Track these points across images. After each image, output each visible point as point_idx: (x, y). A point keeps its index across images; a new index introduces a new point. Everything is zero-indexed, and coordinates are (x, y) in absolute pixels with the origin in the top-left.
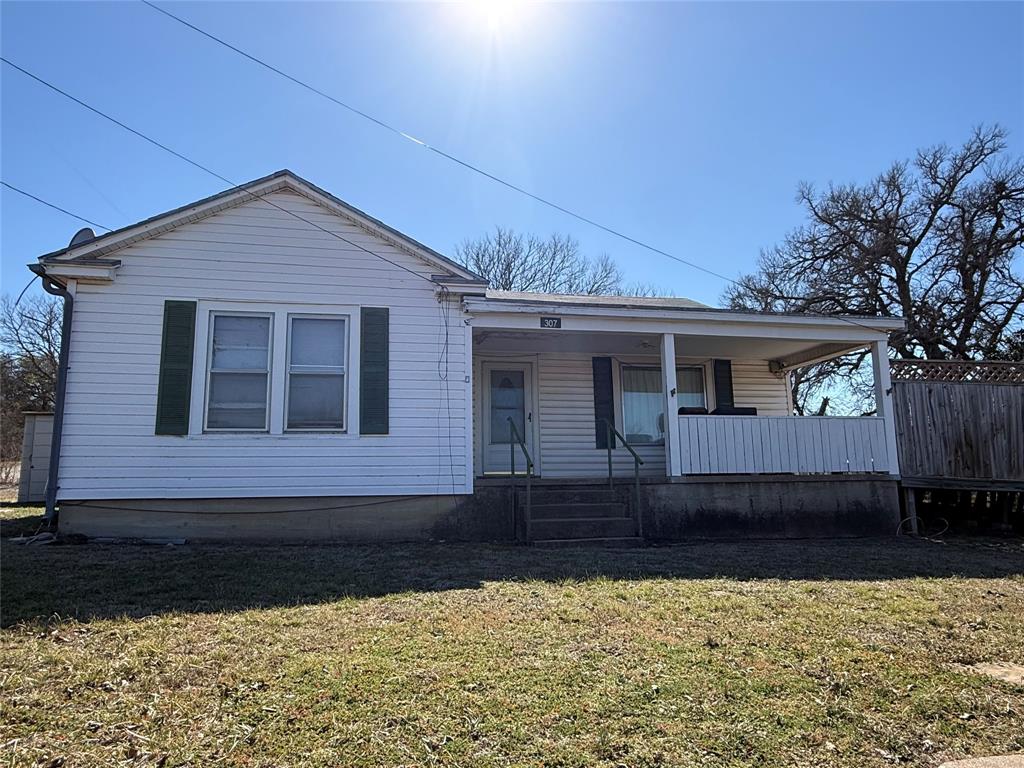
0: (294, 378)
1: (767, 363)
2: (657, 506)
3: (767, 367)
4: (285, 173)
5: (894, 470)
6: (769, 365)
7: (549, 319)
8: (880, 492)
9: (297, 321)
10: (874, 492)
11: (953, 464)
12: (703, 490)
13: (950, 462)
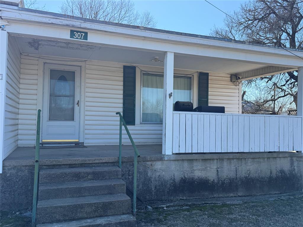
1: (229, 76)
2: (154, 176)
3: (229, 79)
6: (231, 77)
7: (77, 32)
8: (296, 164)
12: (186, 164)
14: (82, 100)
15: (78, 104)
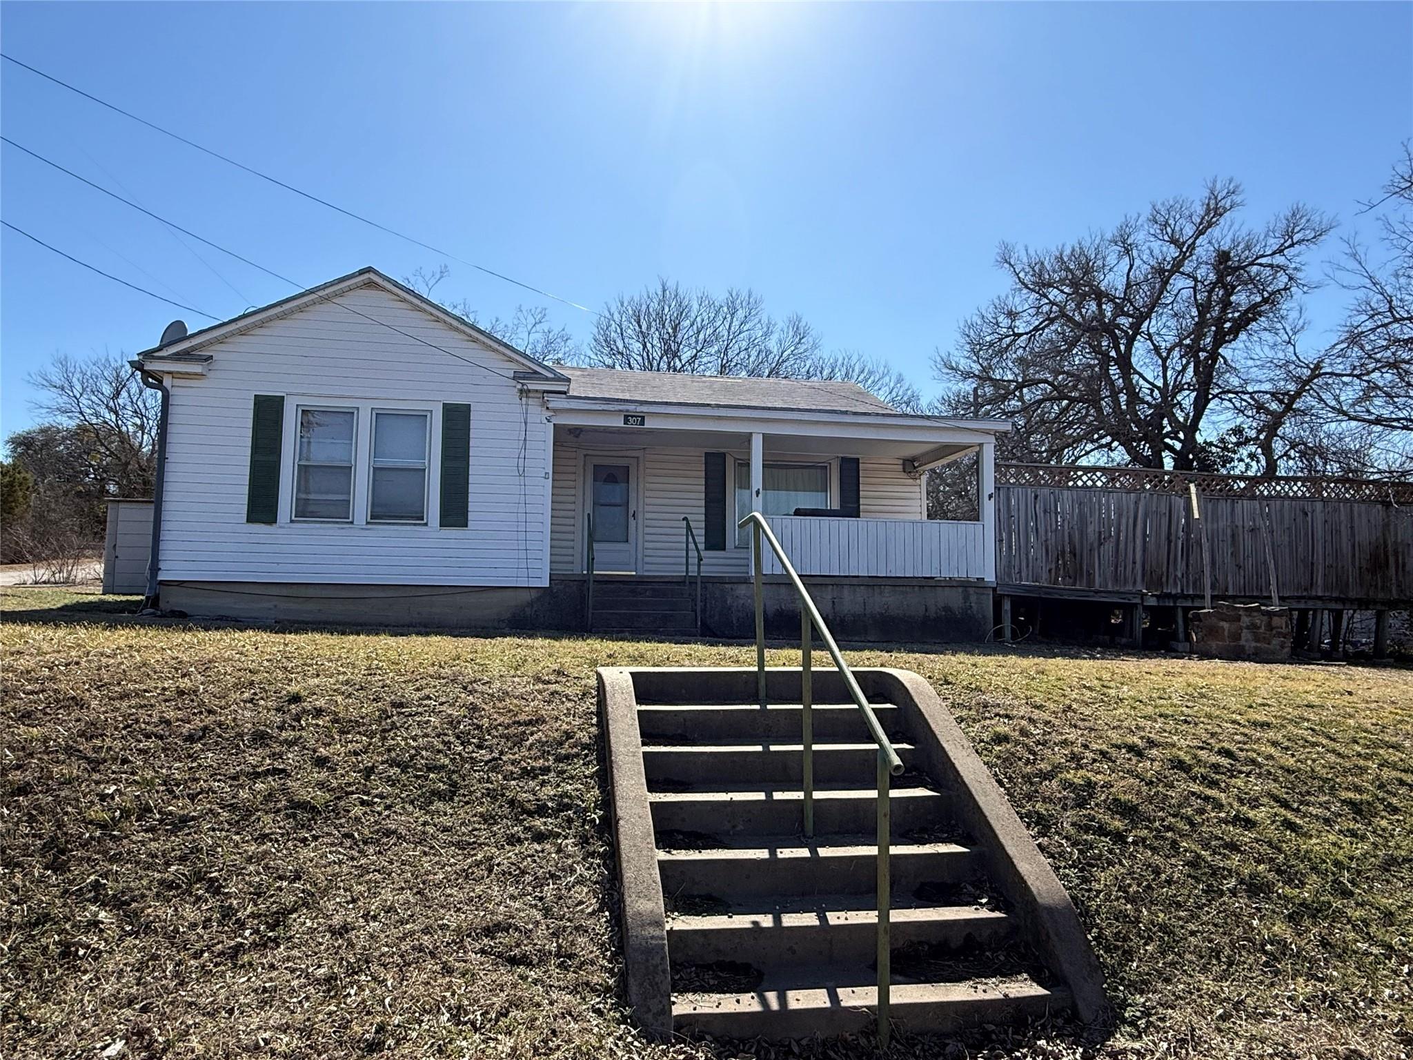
0: (378, 472)
1: (901, 462)
2: (735, 604)
3: (901, 467)
4: (369, 270)
5: (990, 577)
6: (904, 465)
7: (632, 416)
8: (973, 598)
9: (380, 416)
10: (966, 598)
11: (1053, 571)
13: (1050, 571)
14: (641, 509)
15: (634, 515)
